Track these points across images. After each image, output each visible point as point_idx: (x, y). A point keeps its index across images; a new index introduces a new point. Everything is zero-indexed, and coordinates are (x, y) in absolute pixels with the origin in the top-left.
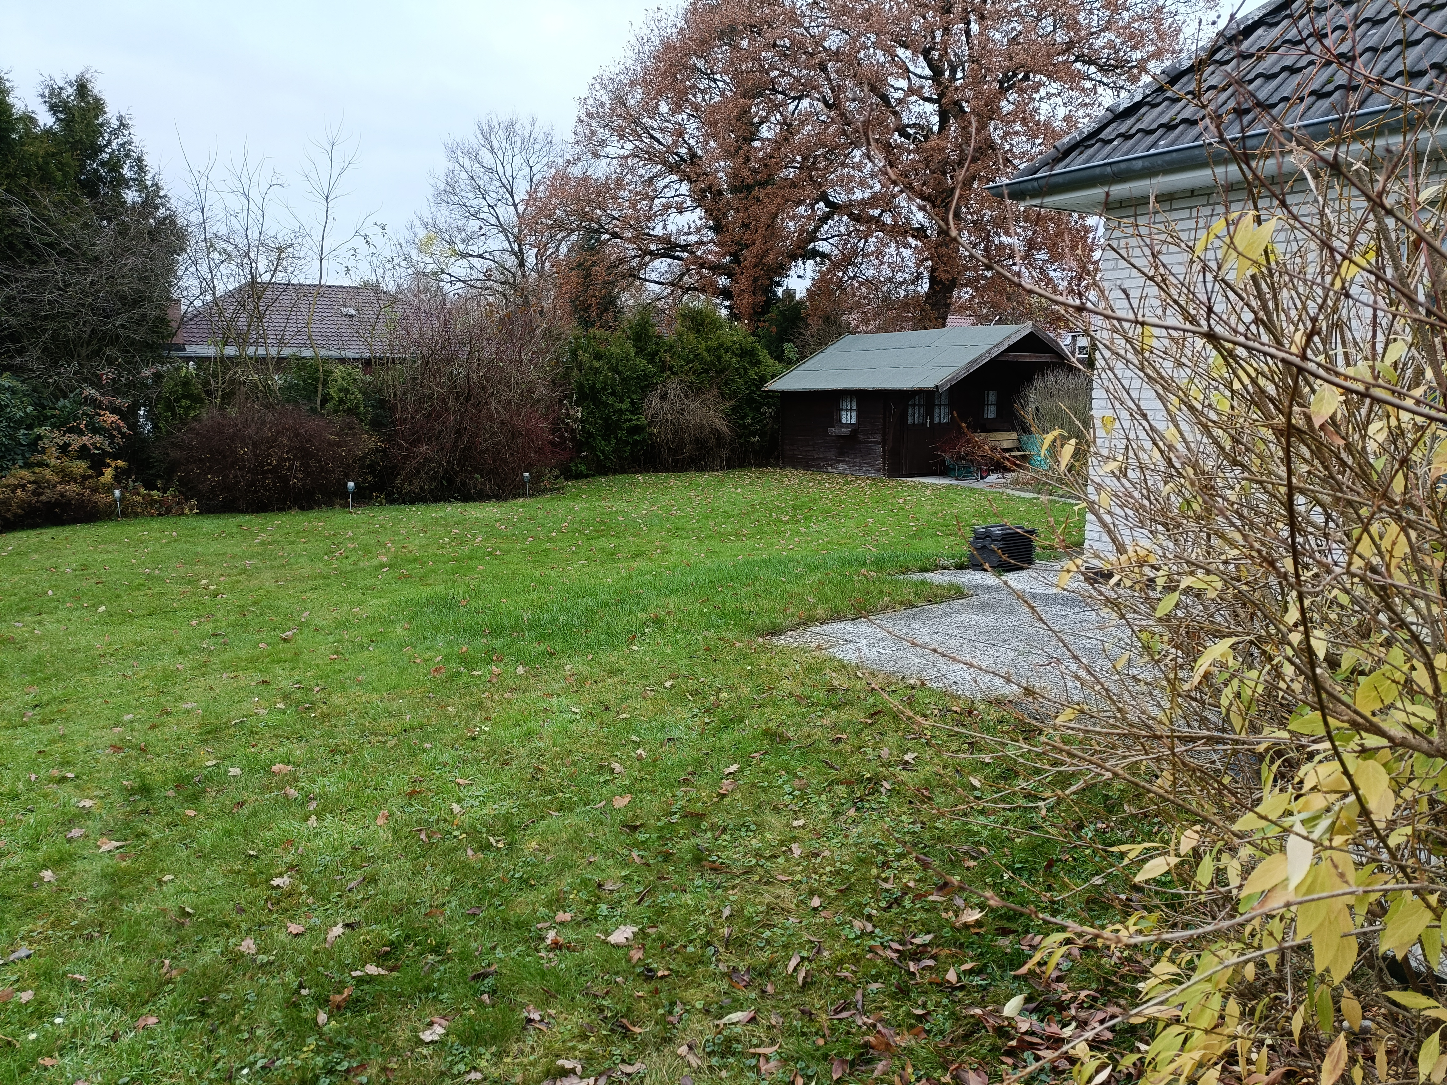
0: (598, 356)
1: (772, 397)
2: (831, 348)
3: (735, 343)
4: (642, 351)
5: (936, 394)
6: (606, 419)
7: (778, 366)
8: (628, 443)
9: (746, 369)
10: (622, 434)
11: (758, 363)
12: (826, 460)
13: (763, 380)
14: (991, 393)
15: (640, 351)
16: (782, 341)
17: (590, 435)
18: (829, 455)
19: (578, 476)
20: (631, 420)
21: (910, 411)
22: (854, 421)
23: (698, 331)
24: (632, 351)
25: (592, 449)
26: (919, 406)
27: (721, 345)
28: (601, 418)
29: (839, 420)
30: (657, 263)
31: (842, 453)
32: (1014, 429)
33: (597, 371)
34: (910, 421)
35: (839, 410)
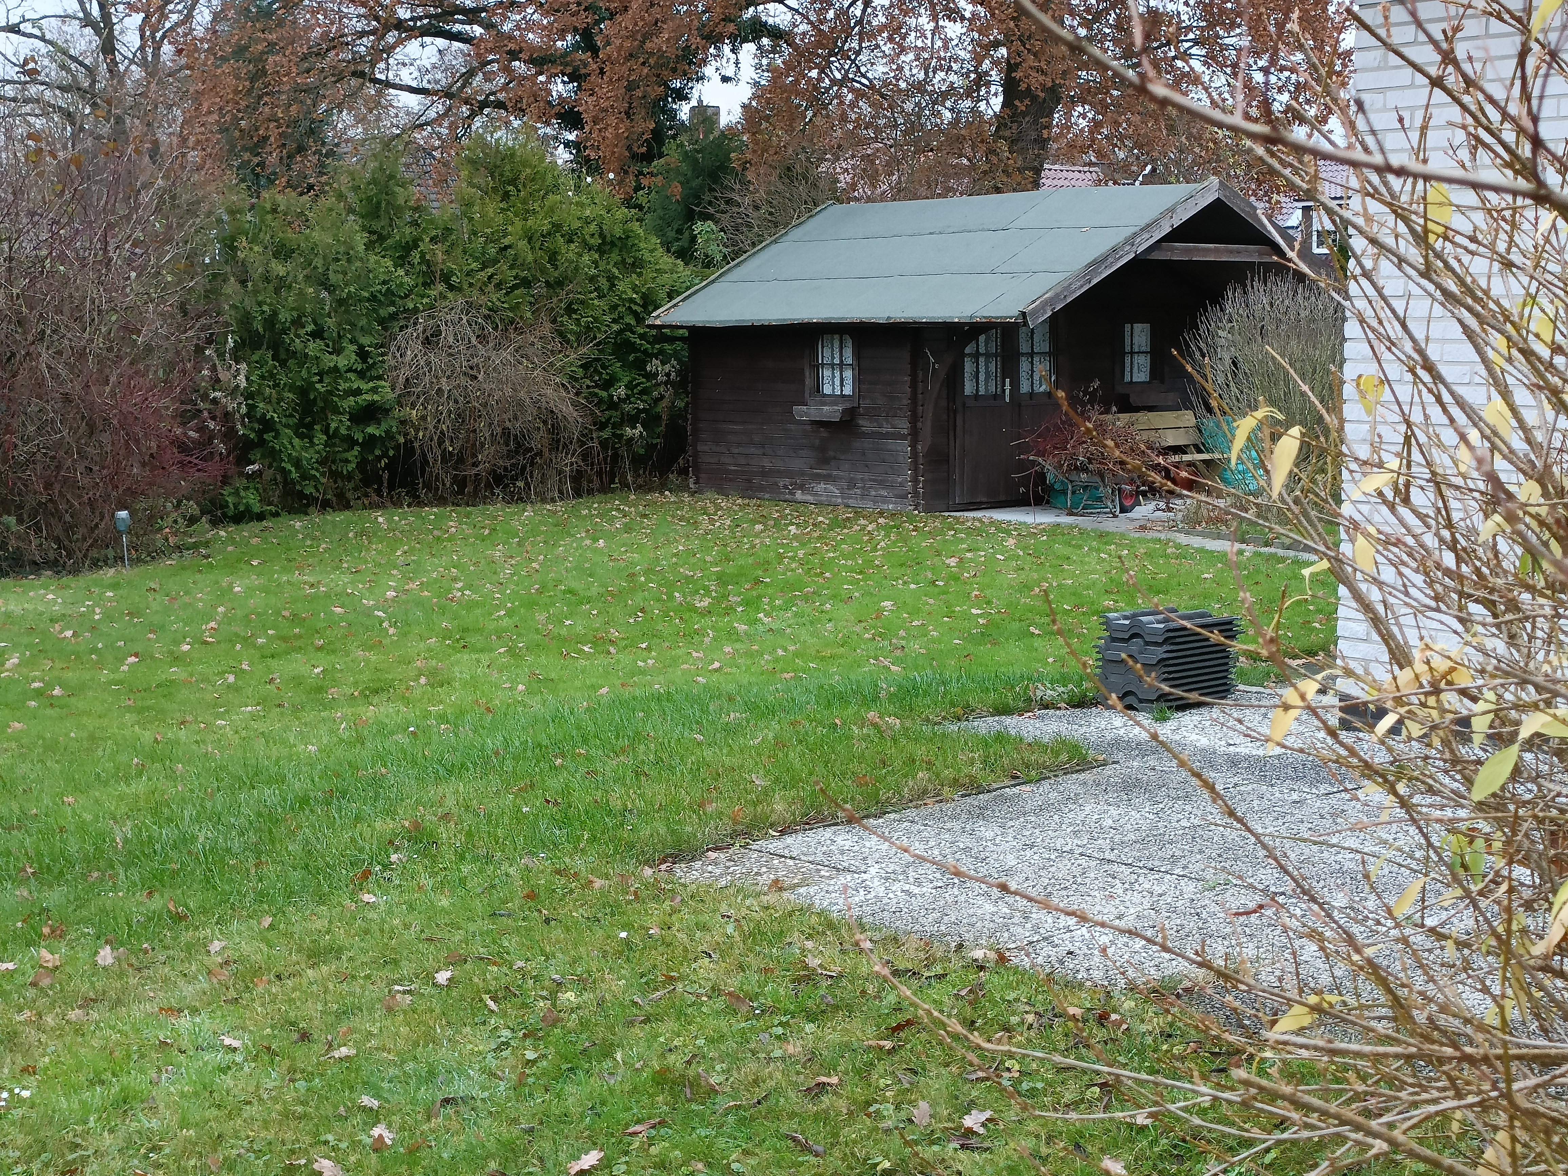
0: (283, 252)
1: (672, 340)
2: (796, 234)
3: (587, 222)
4: (382, 238)
5: (1023, 329)
6: (303, 391)
7: (684, 271)
8: (355, 442)
9: (612, 280)
10: (340, 423)
11: (637, 265)
12: (789, 474)
13: (650, 303)
14: (1138, 327)
15: (377, 239)
16: (690, 217)
17: (267, 425)
18: (797, 464)
19: (241, 517)
20: (358, 392)
21: (969, 366)
22: (848, 390)
23: (506, 196)
24: (360, 240)
25: (273, 455)
26: (987, 355)
27: (557, 227)
28: (292, 388)
29: (818, 389)
30: (413, 47)
31: (824, 461)
32: (1187, 405)
33: (281, 285)
34: (969, 388)
35: (816, 367)
